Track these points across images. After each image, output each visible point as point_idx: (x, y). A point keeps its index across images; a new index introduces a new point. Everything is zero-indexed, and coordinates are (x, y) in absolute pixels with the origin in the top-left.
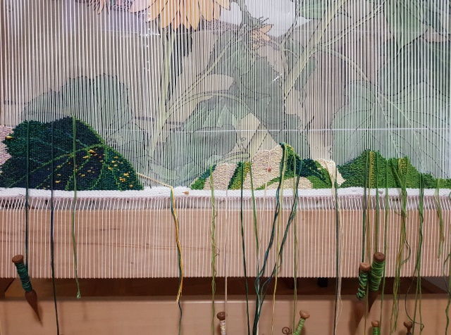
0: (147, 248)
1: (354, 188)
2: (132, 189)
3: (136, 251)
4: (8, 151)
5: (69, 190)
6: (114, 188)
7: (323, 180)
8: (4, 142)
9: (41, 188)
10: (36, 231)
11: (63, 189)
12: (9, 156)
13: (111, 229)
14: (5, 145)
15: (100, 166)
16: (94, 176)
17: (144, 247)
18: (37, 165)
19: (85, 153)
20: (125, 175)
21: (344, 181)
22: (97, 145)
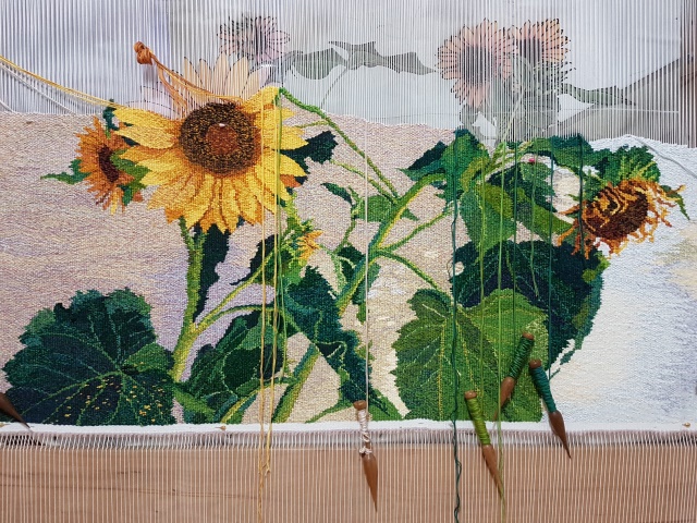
0: (174, 494)
1: (420, 420)
2: (155, 424)
3: (161, 498)
4: (9, 380)
5: (82, 425)
6: (133, 422)
7: (384, 410)
8: (4, 369)
9: (48, 423)
10: (43, 474)
11: (74, 423)
12: (9, 386)
13: (131, 472)
14: (4, 373)
15: (118, 398)
16: (109, 408)
17: (169, 494)
18: (44, 396)
19: (99, 383)
20: (146, 407)
21: (408, 411)
22: (112, 373)
